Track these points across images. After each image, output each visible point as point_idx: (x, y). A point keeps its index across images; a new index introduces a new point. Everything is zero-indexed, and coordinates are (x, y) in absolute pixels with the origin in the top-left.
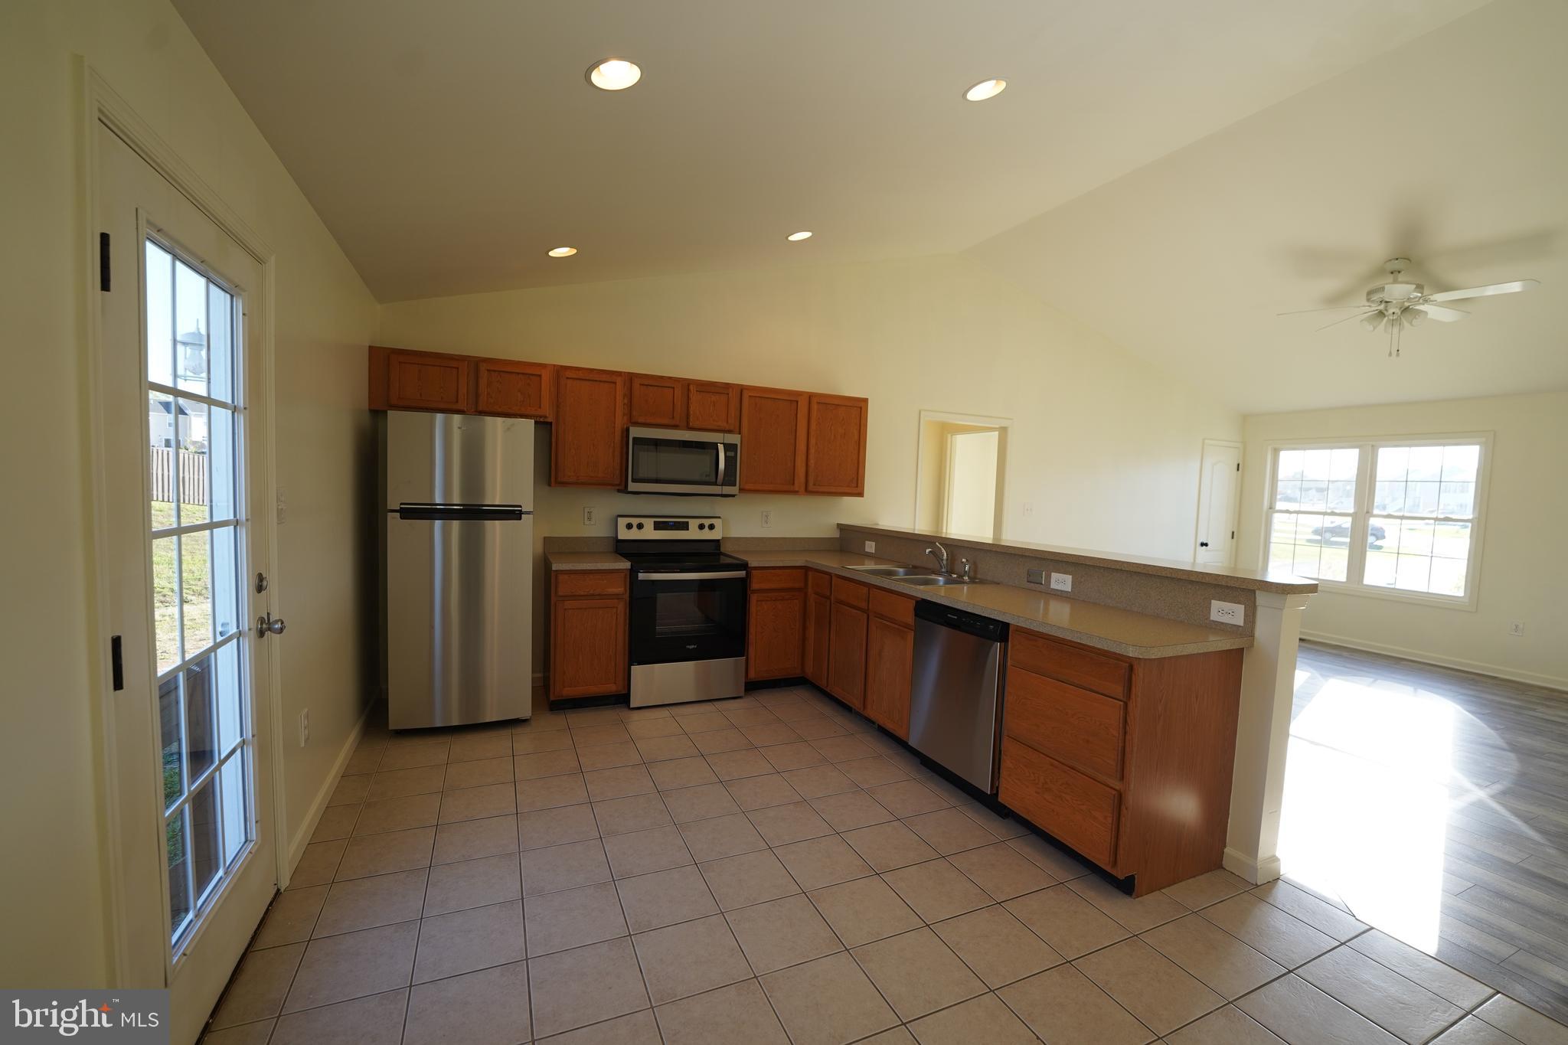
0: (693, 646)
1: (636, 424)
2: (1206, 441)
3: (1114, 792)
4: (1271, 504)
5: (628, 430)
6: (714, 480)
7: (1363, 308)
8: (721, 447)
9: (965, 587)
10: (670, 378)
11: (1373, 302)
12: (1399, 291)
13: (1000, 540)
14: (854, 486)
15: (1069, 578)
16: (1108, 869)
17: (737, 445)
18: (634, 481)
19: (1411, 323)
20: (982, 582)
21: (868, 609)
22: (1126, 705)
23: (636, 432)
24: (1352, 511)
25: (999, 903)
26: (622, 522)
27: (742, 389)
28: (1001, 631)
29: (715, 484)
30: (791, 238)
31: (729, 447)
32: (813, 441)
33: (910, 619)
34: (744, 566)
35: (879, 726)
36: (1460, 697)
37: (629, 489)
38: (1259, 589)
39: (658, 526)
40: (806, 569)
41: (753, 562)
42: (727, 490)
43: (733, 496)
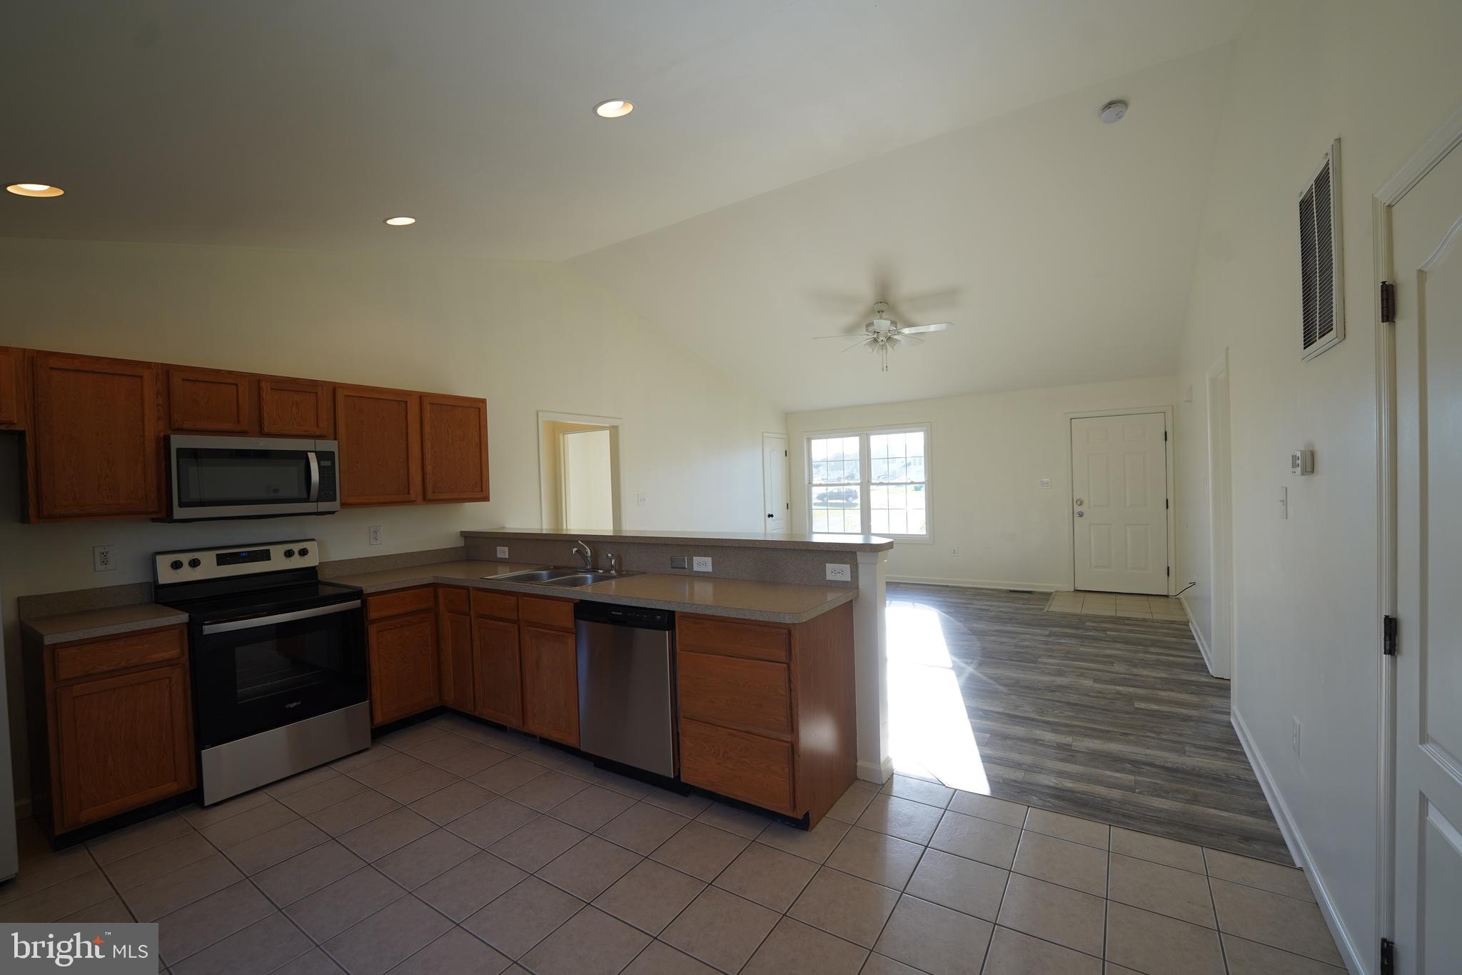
0: (295, 704)
1: (181, 431)
2: (765, 434)
3: (787, 745)
4: (810, 481)
5: (167, 439)
6: (305, 496)
7: (864, 337)
8: (312, 457)
9: (613, 583)
10: (230, 372)
11: (869, 332)
12: (883, 324)
13: (620, 531)
14: (479, 491)
15: (709, 559)
16: (789, 814)
17: (333, 453)
18: (181, 505)
19: (893, 347)
20: (629, 574)
21: (518, 619)
22: (788, 665)
23: (178, 441)
24: (859, 482)
25: (711, 884)
26: (163, 563)
27: (334, 388)
28: (664, 620)
29: (307, 500)
30: (390, 222)
31: (321, 456)
32: (428, 445)
33: (568, 622)
34: (358, 594)
35: (541, 738)
36: (937, 603)
37: (176, 516)
38: (859, 551)
39: (222, 560)
40: (434, 586)
41: (368, 587)
42: (324, 506)
43: (333, 513)
